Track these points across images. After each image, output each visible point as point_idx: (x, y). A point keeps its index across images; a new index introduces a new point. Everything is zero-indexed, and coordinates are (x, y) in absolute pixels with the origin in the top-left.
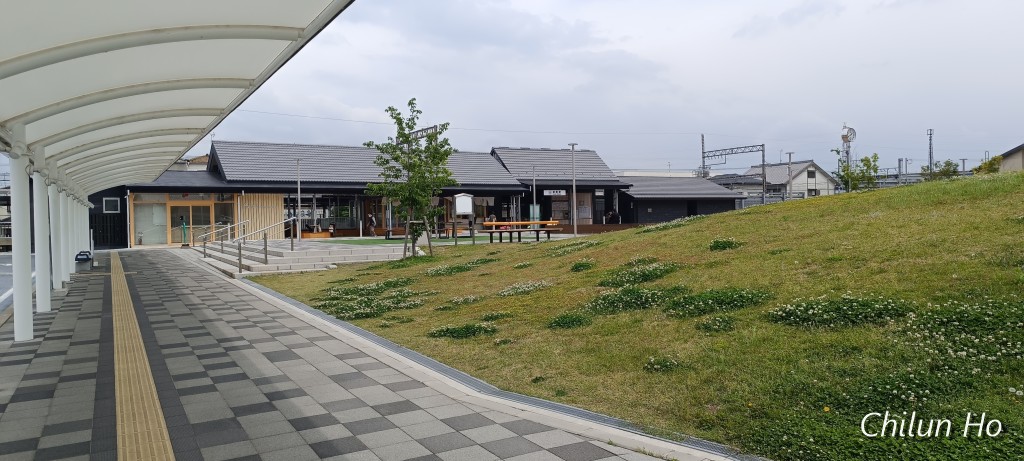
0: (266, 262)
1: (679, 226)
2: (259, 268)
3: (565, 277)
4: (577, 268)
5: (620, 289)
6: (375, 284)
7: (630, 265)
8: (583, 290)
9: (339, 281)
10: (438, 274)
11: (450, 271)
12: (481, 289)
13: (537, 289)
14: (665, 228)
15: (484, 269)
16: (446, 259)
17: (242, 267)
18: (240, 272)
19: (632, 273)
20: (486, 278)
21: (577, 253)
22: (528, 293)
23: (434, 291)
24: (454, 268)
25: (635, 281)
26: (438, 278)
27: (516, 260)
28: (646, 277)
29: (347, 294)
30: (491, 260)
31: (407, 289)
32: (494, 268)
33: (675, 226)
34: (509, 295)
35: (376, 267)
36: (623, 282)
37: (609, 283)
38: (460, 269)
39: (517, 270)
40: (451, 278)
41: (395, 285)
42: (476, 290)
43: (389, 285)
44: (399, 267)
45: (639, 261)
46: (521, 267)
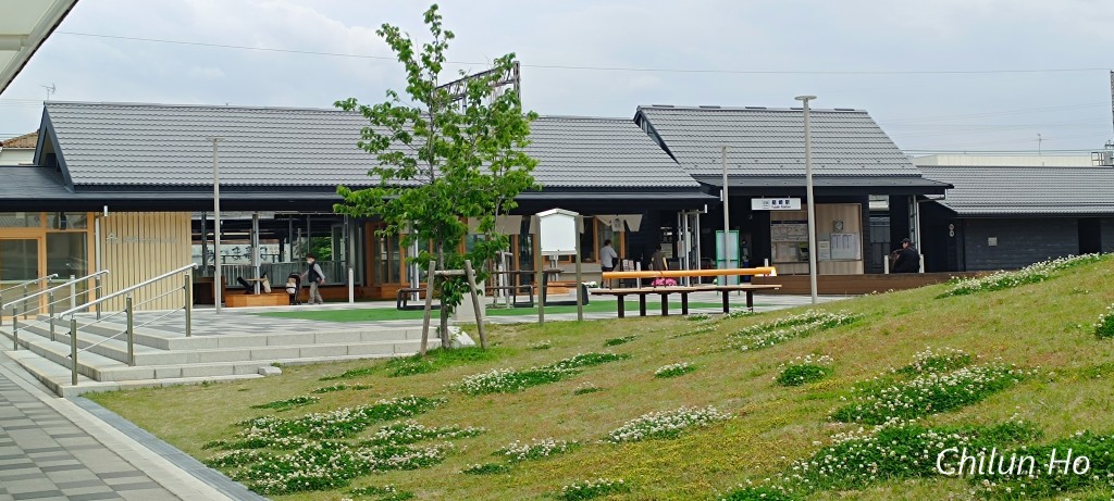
0: (130, 360)
1: (1036, 279)
2: (114, 373)
3: (758, 400)
4: (790, 378)
5: (878, 428)
6: (347, 411)
7: (910, 371)
8: (796, 429)
9: (276, 405)
10: (487, 389)
11: (515, 382)
12: (573, 424)
13: (694, 426)
14: (1003, 285)
15: (589, 376)
16: (513, 354)
17: (78, 371)
18: (74, 382)
19: (910, 392)
20: (589, 398)
21: (797, 343)
22: (672, 435)
23: (471, 429)
24: (525, 376)
25: (914, 411)
26: (487, 398)
27: (662, 358)
28: (942, 401)
29: (284, 434)
30: (608, 358)
31: (413, 423)
32: (610, 374)
33: (1027, 281)
34: (631, 439)
35: (361, 373)
36: (887, 411)
37: (856, 413)
38: (537, 378)
39: (660, 381)
40: (515, 398)
41: (389, 413)
42: (563, 427)
43: (377, 413)
44: (408, 372)
45: (932, 362)
46: (669, 374)
